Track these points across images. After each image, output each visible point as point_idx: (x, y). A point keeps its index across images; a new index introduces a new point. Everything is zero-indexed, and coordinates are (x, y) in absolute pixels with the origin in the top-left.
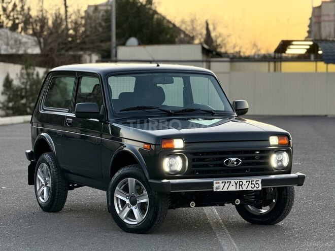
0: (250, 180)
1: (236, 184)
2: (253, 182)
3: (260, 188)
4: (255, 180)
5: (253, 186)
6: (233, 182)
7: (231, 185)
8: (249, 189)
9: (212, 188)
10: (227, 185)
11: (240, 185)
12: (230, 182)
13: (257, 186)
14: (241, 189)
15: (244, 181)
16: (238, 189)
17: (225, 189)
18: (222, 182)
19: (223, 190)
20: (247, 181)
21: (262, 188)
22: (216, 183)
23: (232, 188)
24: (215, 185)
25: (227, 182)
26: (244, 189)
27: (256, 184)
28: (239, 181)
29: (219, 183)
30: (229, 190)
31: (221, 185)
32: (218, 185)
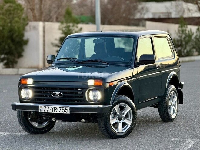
0: (62, 107)
1: (52, 109)
2: (63, 109)
3: (68, 113)
4: (65, 107)
5: (63, 111)
6: (50, 107)
7: (49, 109)
8: (61, 112)
9: (38, 110)
10: (47, 109)
11: (55, 110)
12: (49, 107)
13: (67, 111)
14: (56, 112)
15: (58, 107)
16: (54, 112)
17: (46, 111)
18: (44, 107)
19: (45, 112)
20: (59, 108)
21: (70, 113)
22: (40, 107)
23: (50, 111)
24: (40, 108)
25: (47, 107)
26: (58, 112)
27: (66, 110)
28: (54, 107)
29: (42, 107)
30: (48, 112)
31: (44, 109)
32: (42, 108)
